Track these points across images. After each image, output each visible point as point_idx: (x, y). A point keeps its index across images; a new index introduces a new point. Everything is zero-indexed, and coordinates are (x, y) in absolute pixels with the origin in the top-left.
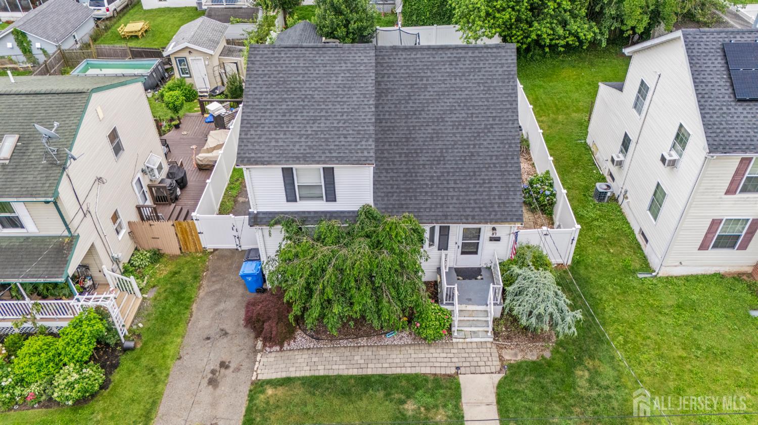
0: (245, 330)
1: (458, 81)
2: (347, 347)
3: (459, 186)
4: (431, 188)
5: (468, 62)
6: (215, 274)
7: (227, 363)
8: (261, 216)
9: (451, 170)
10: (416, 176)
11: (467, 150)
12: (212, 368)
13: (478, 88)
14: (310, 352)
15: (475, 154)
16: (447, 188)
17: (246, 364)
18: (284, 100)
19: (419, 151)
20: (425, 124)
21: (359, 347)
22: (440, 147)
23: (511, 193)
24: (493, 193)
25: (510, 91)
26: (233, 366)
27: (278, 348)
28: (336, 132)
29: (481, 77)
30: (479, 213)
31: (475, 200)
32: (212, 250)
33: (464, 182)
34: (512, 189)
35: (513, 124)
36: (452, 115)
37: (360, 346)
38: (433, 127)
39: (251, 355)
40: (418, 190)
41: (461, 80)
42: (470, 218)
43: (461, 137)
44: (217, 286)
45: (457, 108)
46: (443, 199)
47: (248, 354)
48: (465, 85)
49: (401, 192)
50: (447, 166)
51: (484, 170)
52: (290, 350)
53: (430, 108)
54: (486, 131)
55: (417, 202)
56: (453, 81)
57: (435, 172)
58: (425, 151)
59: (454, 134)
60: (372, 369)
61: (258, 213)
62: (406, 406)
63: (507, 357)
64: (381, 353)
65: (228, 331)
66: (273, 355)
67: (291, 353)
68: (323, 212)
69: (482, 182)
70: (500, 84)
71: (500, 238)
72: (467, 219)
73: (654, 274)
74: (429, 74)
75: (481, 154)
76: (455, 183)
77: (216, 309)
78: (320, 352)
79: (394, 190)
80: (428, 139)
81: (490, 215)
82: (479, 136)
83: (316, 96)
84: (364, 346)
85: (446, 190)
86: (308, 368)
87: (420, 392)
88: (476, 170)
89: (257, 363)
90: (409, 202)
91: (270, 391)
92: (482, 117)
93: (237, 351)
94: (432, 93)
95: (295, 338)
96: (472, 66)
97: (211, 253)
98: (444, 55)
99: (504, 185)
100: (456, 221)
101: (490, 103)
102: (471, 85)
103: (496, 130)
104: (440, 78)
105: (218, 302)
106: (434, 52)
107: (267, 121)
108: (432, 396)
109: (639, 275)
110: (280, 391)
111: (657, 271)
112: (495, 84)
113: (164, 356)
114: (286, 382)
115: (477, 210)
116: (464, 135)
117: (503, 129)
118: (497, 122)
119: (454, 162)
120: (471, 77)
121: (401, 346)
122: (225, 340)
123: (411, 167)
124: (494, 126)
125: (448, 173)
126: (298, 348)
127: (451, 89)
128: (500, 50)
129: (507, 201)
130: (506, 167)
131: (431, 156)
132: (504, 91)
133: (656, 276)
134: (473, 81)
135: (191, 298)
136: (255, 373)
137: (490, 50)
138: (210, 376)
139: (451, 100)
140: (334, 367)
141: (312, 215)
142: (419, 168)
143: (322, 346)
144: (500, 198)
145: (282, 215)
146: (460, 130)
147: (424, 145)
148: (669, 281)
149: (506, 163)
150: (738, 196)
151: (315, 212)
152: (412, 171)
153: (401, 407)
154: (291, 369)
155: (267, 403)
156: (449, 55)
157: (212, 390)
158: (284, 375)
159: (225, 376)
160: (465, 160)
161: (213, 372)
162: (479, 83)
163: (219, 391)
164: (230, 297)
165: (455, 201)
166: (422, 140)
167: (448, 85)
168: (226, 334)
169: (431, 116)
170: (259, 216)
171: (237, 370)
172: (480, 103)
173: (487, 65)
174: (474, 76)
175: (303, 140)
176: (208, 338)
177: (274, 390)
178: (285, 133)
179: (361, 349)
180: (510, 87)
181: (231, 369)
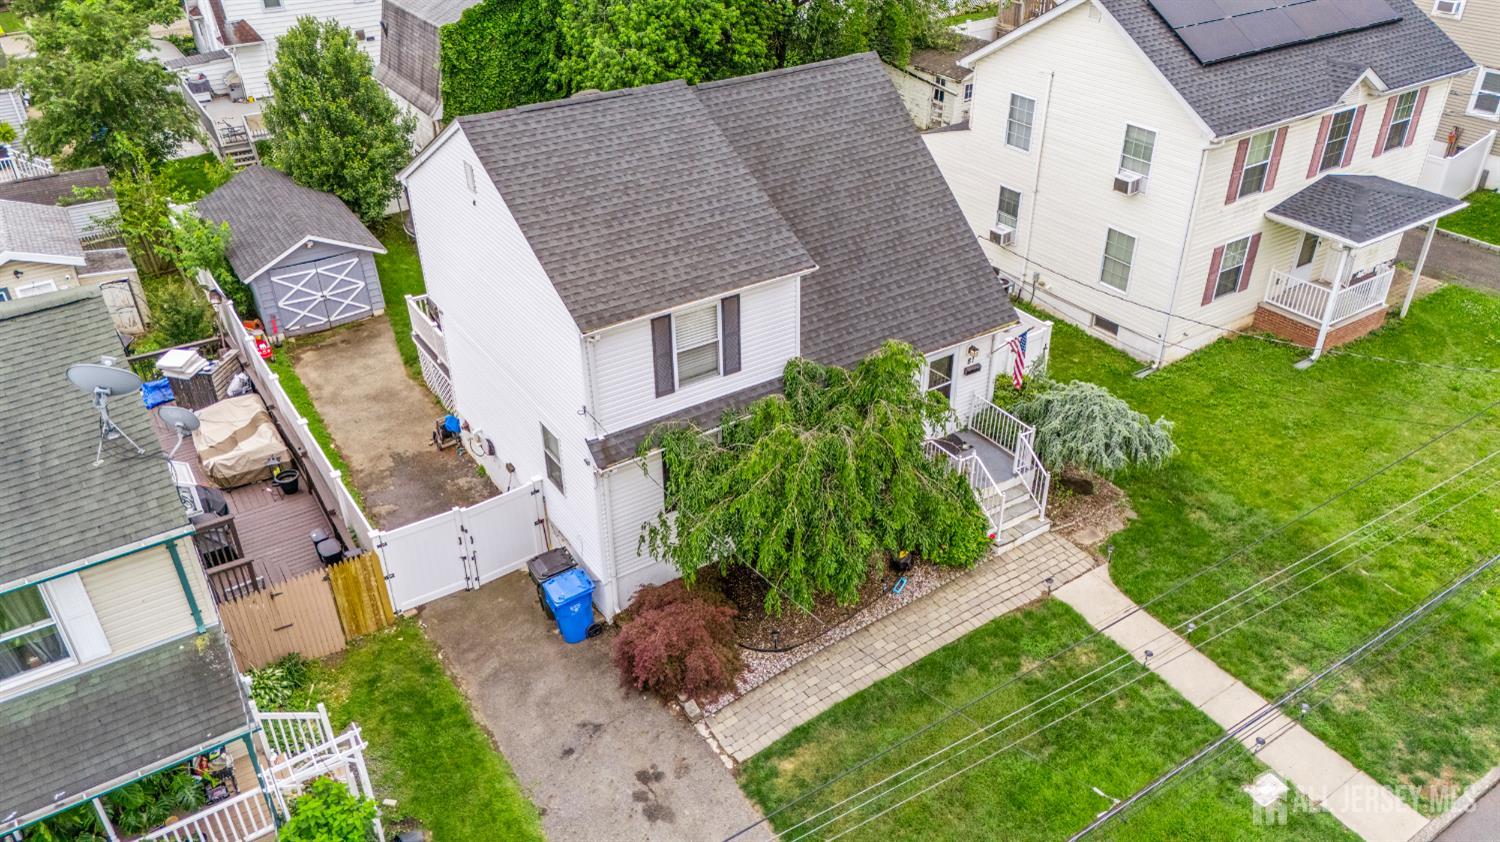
0: (629, 705)
1: (823, 124)
2: (847, 637)
3: (907, 289)
4: (870, 305)
5: (823, 92)
6: (465, 646)
7: (651, 771)
8: (613, 442)
9: (884, 268)
10: (837, 292)
11: (890, 231)
12: (631, 793)
13: (857, 130)
14: (792, 675)
15: (904, 233)
16: (893, 298)
17: (690, 753)
18: (590, 200)
19: (821, 250)
20: (809, 204)
21: (866, 629)
22: (850, 234)
23: (982, 280)
24: (958, 288)
25: (904, 125)
26: (666, 768)
27: (729, 697)
28: (718, 232)
29: (853, 111)
30: (955, 324)
31: (939, 305)
32: (415, 612)
33: (911, 281)
34: (980, 273)
35: (932, 173)
36: (842, 180)
37: (868, 626)
38: (823, 206)
39: (685, 735)
40: (853, 315)
41: (826, 121)
42: (947, 335)
43: (871, 211)
44: (492, 664)
45: (843, 167)
46: (895, 318)
47: (679, 737)
48: (837, 128)
49: (828, 325)
50: (875, 263)
51: (928, 254)
52: (754, 690)
53: (803, 176)
54: (901, 193)
55: (859, 335)
56: (816, 126)
57: (862, 277)
58: (830, 248)
59: (858, 208)
60: (921, 648)
61: (607, 438)
62: (1024, 670)
63: (1087, 542)
64: (909, 620)
65: (600, 721)
66: (728, 712)
67: (758, 694)
68: (720, 400)
69: (934, 274)
70: (885, 117)
71: (978, 365)
72: (945, 338)
73: (1154, 366)
74: (775, 122)
75: (912, 231)
76: (900, 287)
77: (532, 699)
78: (808, 667)
79: (817, 325)
80: (825, 228)
81: (971, 322)
82: (894, 203)
83: (642, 182)
84: (872, 624)
85: (891, 302)
86: (814, 699)
87: (1025, 641)
88: (918, 257)
89: (710, 741)
90: (848, 338)
91: (787, 765)
92: (885, 173)
93: (652, 742)
94: (794, 152)
95: (748, 666)
96: (832, 96)
97: (417, 616)
98: (782, 87)
99: (966, 270)
100: (932, 346)
101: (885, 149)
102: (844, 126)
103: (915, 188)
104: (794, 125)
105: (524, 689)
106: (765, 85)
107: (586, 243)
108: (1047, 635)
109: (1138, 376)
110: (808, 754)
111: (1157, 361)
112: (878, 119)
113: (508, 825)
114: (800, 736)
115: (950, 319)
116: (874, 207)
117: (924, 186)
118: (909, 176)
119: (881, 254)
120: (839, 114)
121: (928, 596)
122: (607, 738)
123: (822, 279)
124: (910, 183)
125: (881, 272)
126: (766, 679)
127: (821, 139)
128: (859, 65)
129: (983, 294)
130: (955, 241)
131: (844, 254)
132: (895, 127)
133: (1158, 369)
134: (845, 120)
135: (458, 706)
136: (724, 758)
137: (844, 68)
138: (640, 806)
139: (828, 157)
140: (856, 675)
141: (705, 410)
142: (836, 278)
143: (805, 656)
144: (972, 292)
145: (661, 425)
146: (864, 202)
147: (824, 238)
148: (1177, 367)
149: (952, 236)
150: (1239, 202)
151: (708, 404)
152: (827, 285)
153: (1018, 674)
154: (785, 716)
155: (802, 784)
156: (790, 85)
157: (668, 825)
158: (783, 731)
159: (669, 792)
160: (895, 245)
161: (639, 797)
162: (854, 121)
163: (683, 822)
164: (540, 667)
165: (913, 316)
166: (816, 230)
167: (812, 134)
168: (597, 727)
169: (810, 188)
170: (610, 444)
171: (683, 770)
172: (872, 153)
173: (853, 92)
174: (842, 111)
175: (672, 258)
176: (569, 752)
177: (792, 759)
178: (632, 254)
179: (872, 630)
180: (901, 119)
181: (670, 776)
